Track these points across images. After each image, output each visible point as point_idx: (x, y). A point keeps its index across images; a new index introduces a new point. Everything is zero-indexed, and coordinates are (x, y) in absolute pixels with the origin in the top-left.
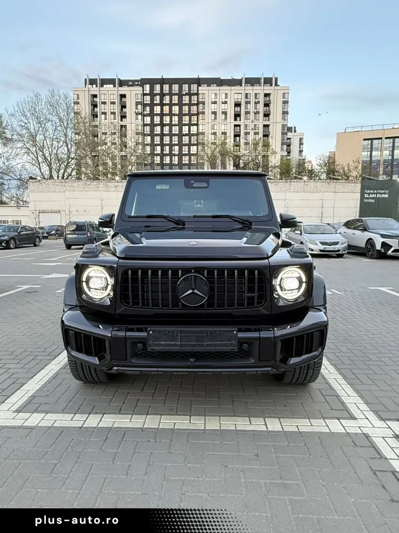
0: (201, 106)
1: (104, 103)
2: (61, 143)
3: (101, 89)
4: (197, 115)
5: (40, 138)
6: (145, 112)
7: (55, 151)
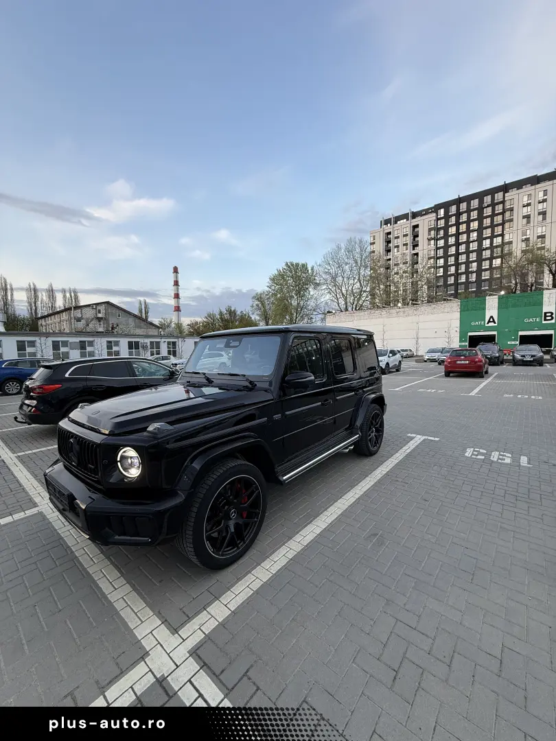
0: (507, 214)
1: (398, 237)
2: (356, 281)
3: (395, 225)
4: (503, 224)
5: (339, 279)
6: (439, 236)
7: (350, 288)
